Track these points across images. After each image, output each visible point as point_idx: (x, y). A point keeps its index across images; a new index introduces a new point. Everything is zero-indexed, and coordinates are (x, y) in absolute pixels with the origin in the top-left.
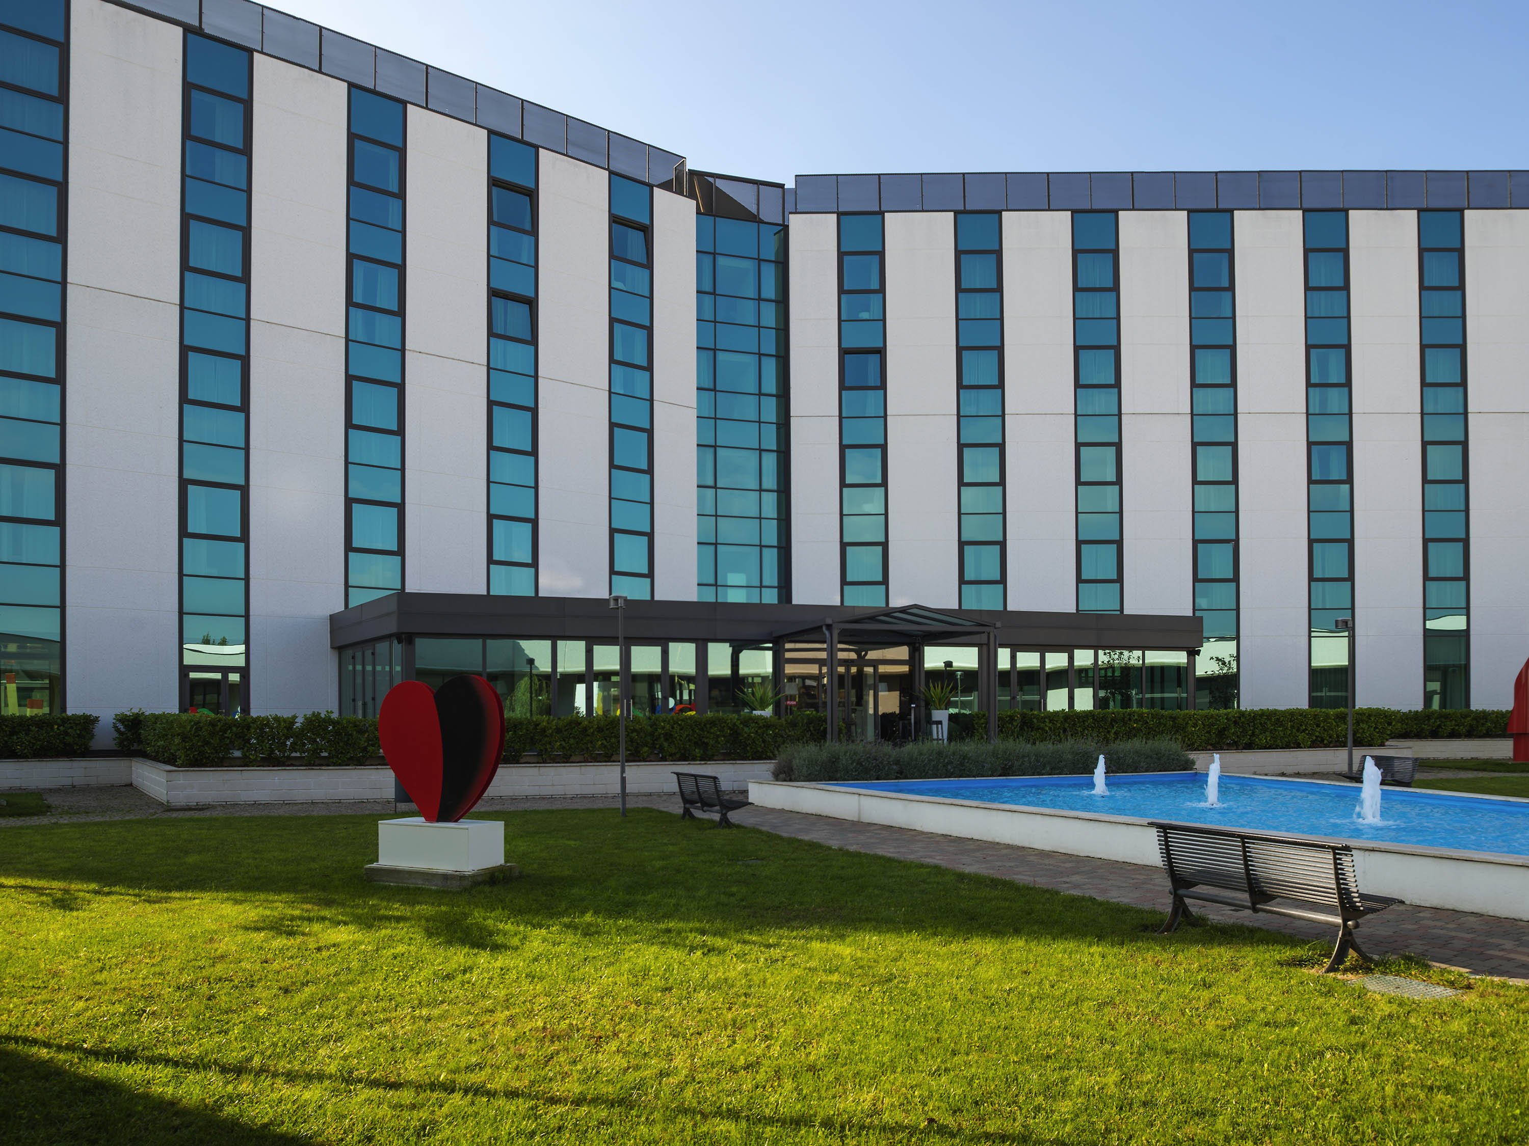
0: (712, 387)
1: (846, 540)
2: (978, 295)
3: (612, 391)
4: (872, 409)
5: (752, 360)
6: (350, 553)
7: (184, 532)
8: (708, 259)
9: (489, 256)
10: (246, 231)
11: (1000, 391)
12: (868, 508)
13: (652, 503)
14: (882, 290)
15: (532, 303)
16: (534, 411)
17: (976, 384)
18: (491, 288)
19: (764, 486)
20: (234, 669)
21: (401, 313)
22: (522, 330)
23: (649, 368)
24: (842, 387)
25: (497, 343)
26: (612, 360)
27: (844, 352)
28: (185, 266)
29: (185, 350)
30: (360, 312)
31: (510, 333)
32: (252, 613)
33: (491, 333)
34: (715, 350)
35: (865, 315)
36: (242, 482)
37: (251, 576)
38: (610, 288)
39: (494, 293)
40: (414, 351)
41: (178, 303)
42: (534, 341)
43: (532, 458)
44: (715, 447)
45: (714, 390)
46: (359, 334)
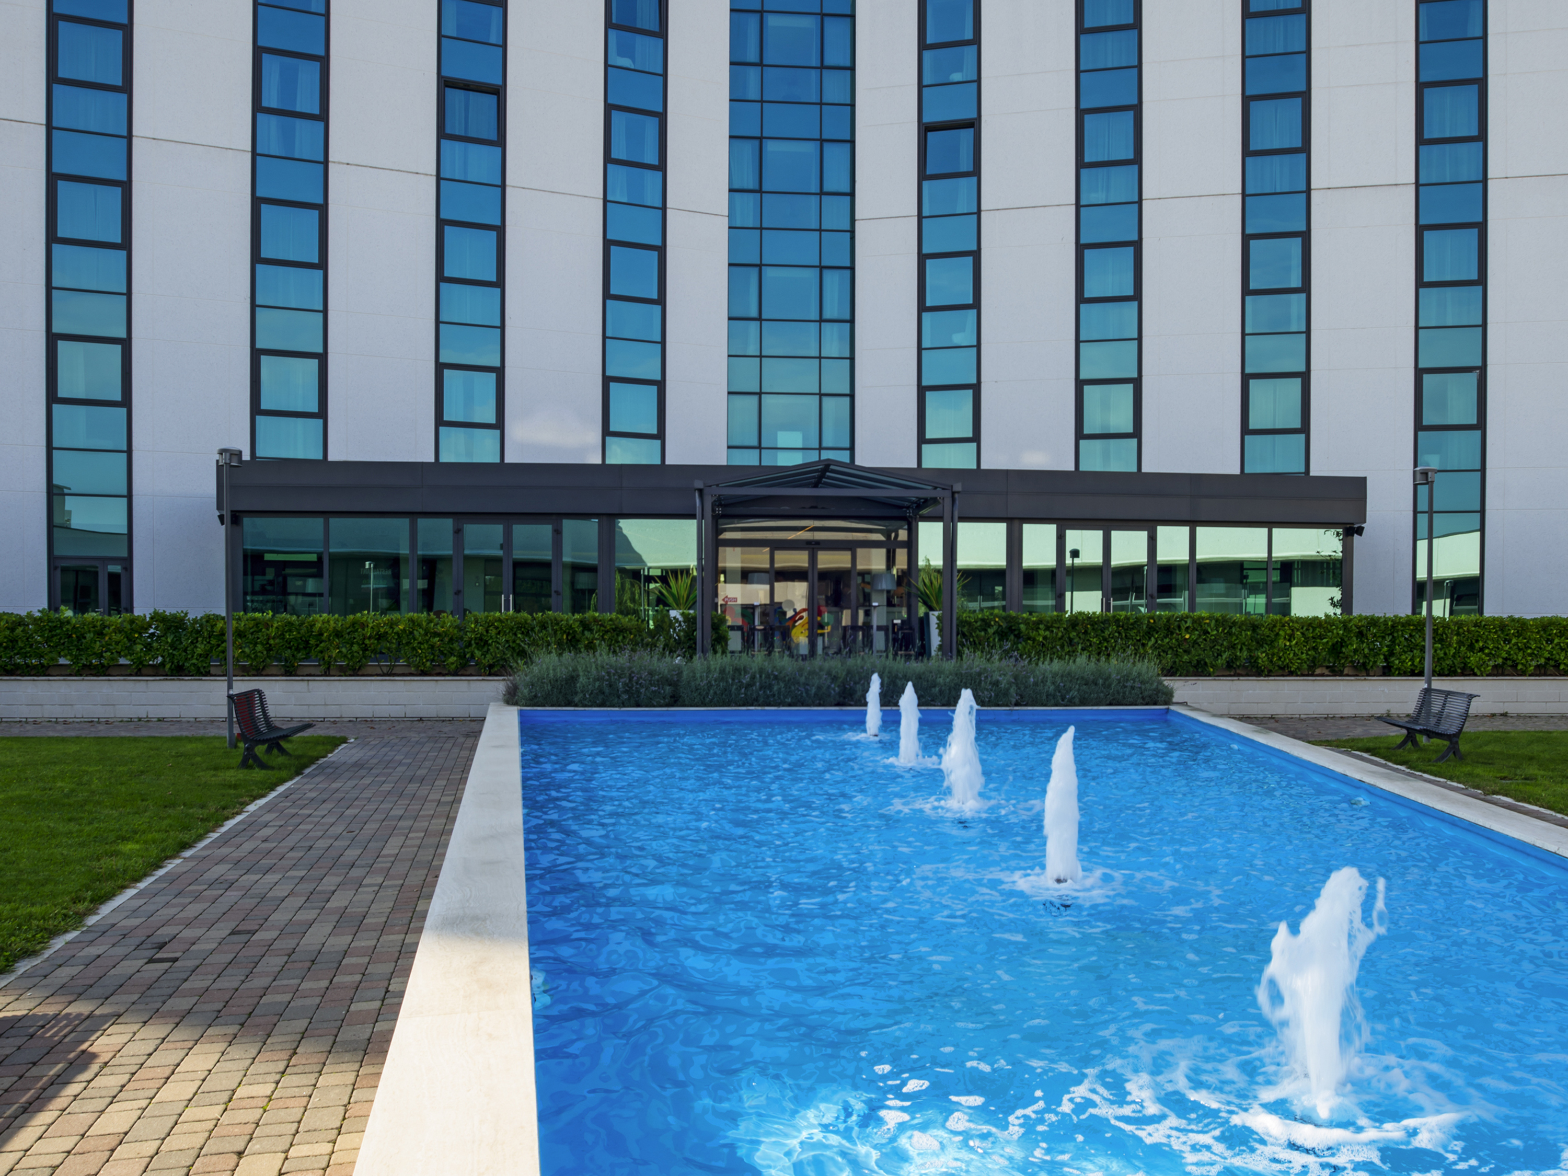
0: (757, 187)
1: (925, 383)
2: (1110, 36)
3: (609, 198)
4: (965, 205)
5: (811, 149)
6: (258, 417)
7: (52, 397)
8: (752, 22)
9: (440, 36)
10: (127, 30)
11: (1136, 167)
12: (958, 339)
13: (663, 343)
14: (976, 41)
15: (498, 92)
16: (500, 231)
17: (1106, 159)
18: (443, 77)
19: (827, 315)
20: (114, 560)
21: (323, 116)
22: (486, 129)
23: (661, 167)
24: (923, 176)
25: (453, 148)
26: (608, 159)
27: (925, 129)
28: (53, 78)
29: (53, 179)
30: (274, 120)
31: (472, 134)
32: (135, 492)
33: (442, 134)
34: (761, 139)
35: (956, 77)
36: (123, 335)
37: (134, 448)
38: (607, 66)
39: (445, 84)
40: (340, 163)
41: (44, 122)
42: (500, 141)
43: (498, 290)
44: (760, 266)
45: (760, 191)
46: (271, 144)
